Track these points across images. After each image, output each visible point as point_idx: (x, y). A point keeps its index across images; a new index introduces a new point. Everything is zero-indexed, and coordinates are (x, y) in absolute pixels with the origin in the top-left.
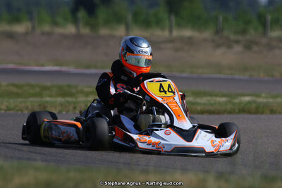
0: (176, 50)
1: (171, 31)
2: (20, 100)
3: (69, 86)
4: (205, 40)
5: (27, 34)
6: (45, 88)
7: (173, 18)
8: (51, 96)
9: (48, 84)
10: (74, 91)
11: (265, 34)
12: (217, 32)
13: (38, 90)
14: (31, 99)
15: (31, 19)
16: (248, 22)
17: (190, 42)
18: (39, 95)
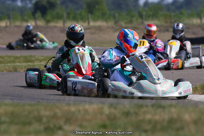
0: (92, 34)
1: (89, 23)
2: (2, 65)
3: (31, 56)
4: (108, 27)
5: (6, 27)
6: (17, 58)
7: (90, 16)
8: (20, 62)
9: (19, 55)
10: (33, 59)
11: (143, 23)
12: (116, 23)
13: (12, 59)
14: (9, 64)
15: (9, 18)
16: (133, 17)
17: (99, 29)
18: (14, 62)
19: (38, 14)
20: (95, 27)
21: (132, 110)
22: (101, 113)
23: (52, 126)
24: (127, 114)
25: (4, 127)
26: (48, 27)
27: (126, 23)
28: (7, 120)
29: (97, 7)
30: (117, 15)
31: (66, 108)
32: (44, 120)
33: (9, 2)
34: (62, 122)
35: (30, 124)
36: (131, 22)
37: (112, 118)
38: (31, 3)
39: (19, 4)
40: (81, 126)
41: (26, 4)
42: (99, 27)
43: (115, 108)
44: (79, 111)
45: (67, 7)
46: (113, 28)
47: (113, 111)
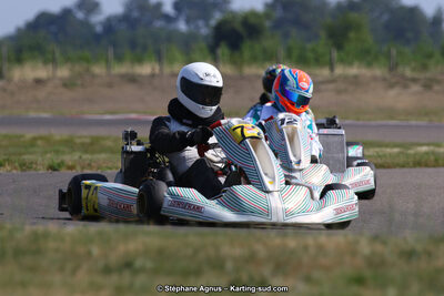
19: (223, 50)
20: (345, 78)
21: (419, 247)
22: (354, 253)
23: (245, 277)
24: (409, 255)
25: (141, 280)
26: (242, 78)
27: (414, 69)
28: (149, 264)
29: (352, 35)
30: (394, 52)
31: (278, 241)
32: (229, 265)
33: (159, 24)
34: (266, 271)
35: (198, 273)
36: (424, 67)
37: (376, 263)
38: (207, 25)
39: (182, 26)
40: (308, 279)
41: (197, 28)
42: (356, 77)
43: (384, 243)
44: (306, 248)
45: (286, 35)
46: (384, 79)
47: (379, 248)
